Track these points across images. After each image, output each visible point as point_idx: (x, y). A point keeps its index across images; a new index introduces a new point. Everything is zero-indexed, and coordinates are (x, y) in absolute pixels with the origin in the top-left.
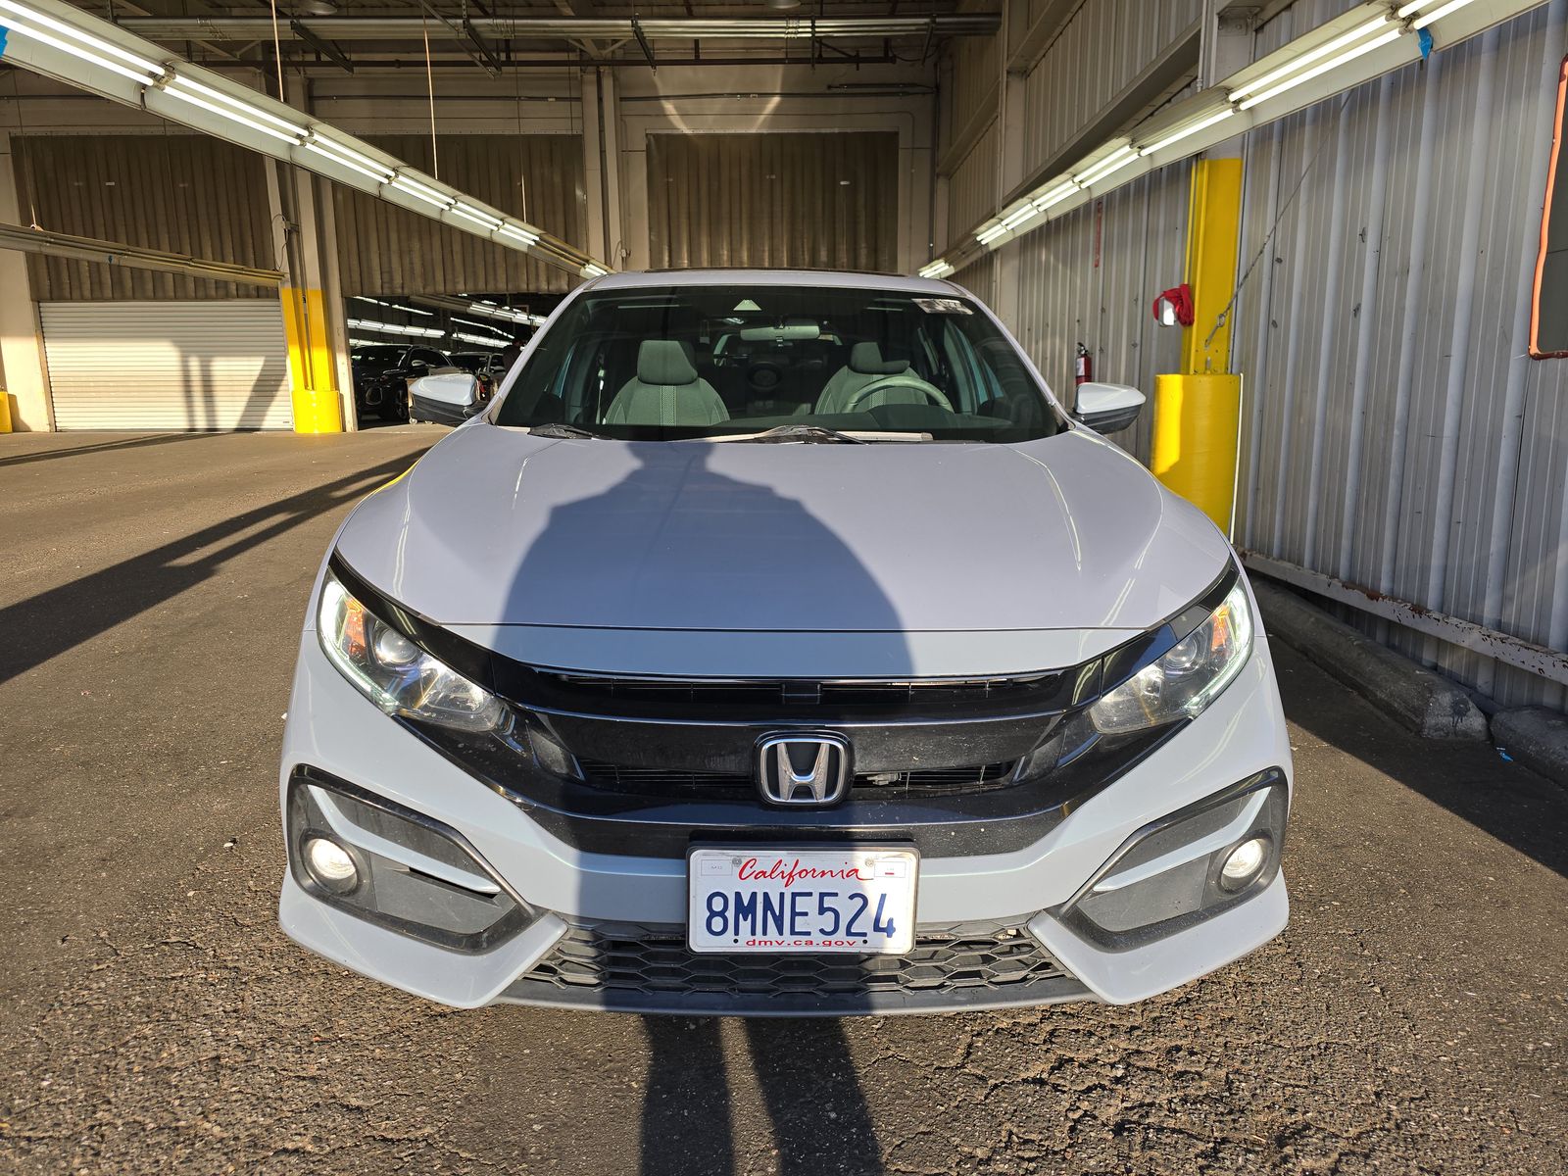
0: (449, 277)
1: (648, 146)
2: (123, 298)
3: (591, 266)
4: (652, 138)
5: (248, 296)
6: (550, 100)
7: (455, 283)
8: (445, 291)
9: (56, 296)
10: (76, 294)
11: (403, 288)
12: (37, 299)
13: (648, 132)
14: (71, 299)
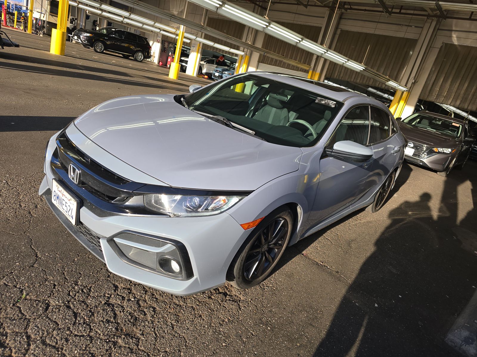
0: (356, 77)
1: (441, 47)
2: (276, 65)
3: (391, 82)
4: (444, 44)
5: (302, 71)
6: (413, 27)
7: (357, 79)
8: (353, 81)
9: (263, 62)
10: (266, 63)
11: (342, 78)
12: (259, 62)
13: (444, 42)
14: (265, 63)
